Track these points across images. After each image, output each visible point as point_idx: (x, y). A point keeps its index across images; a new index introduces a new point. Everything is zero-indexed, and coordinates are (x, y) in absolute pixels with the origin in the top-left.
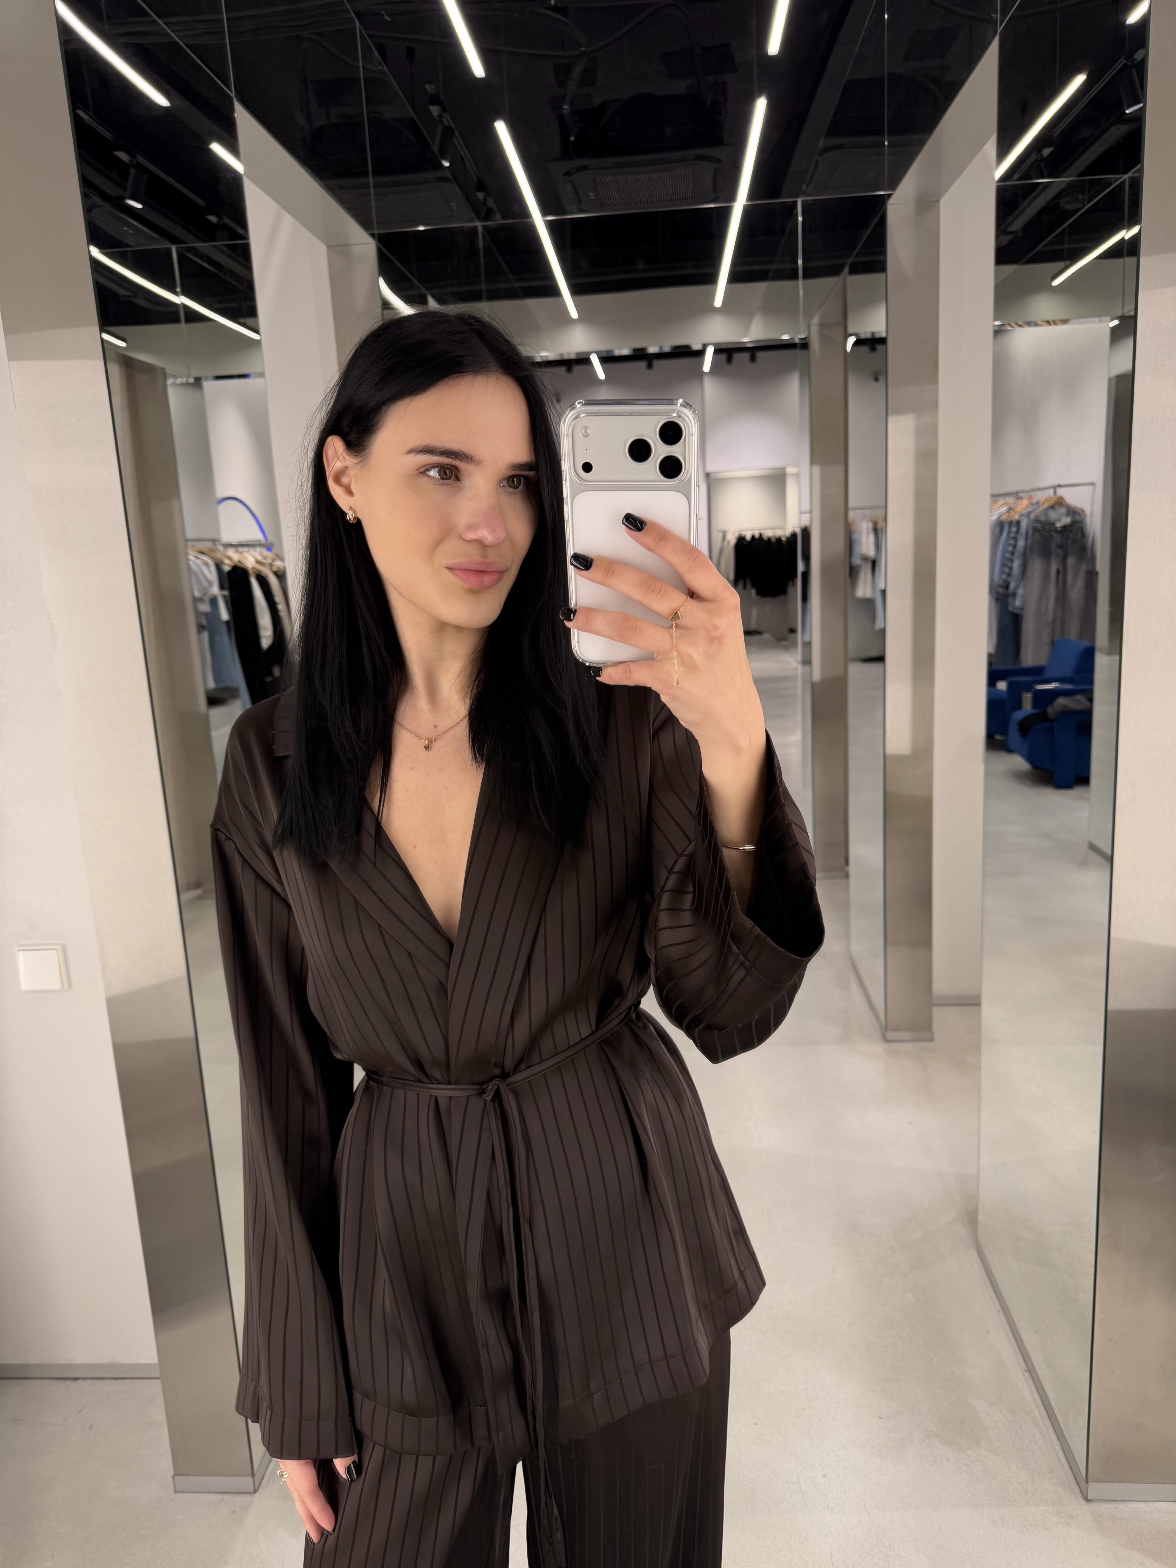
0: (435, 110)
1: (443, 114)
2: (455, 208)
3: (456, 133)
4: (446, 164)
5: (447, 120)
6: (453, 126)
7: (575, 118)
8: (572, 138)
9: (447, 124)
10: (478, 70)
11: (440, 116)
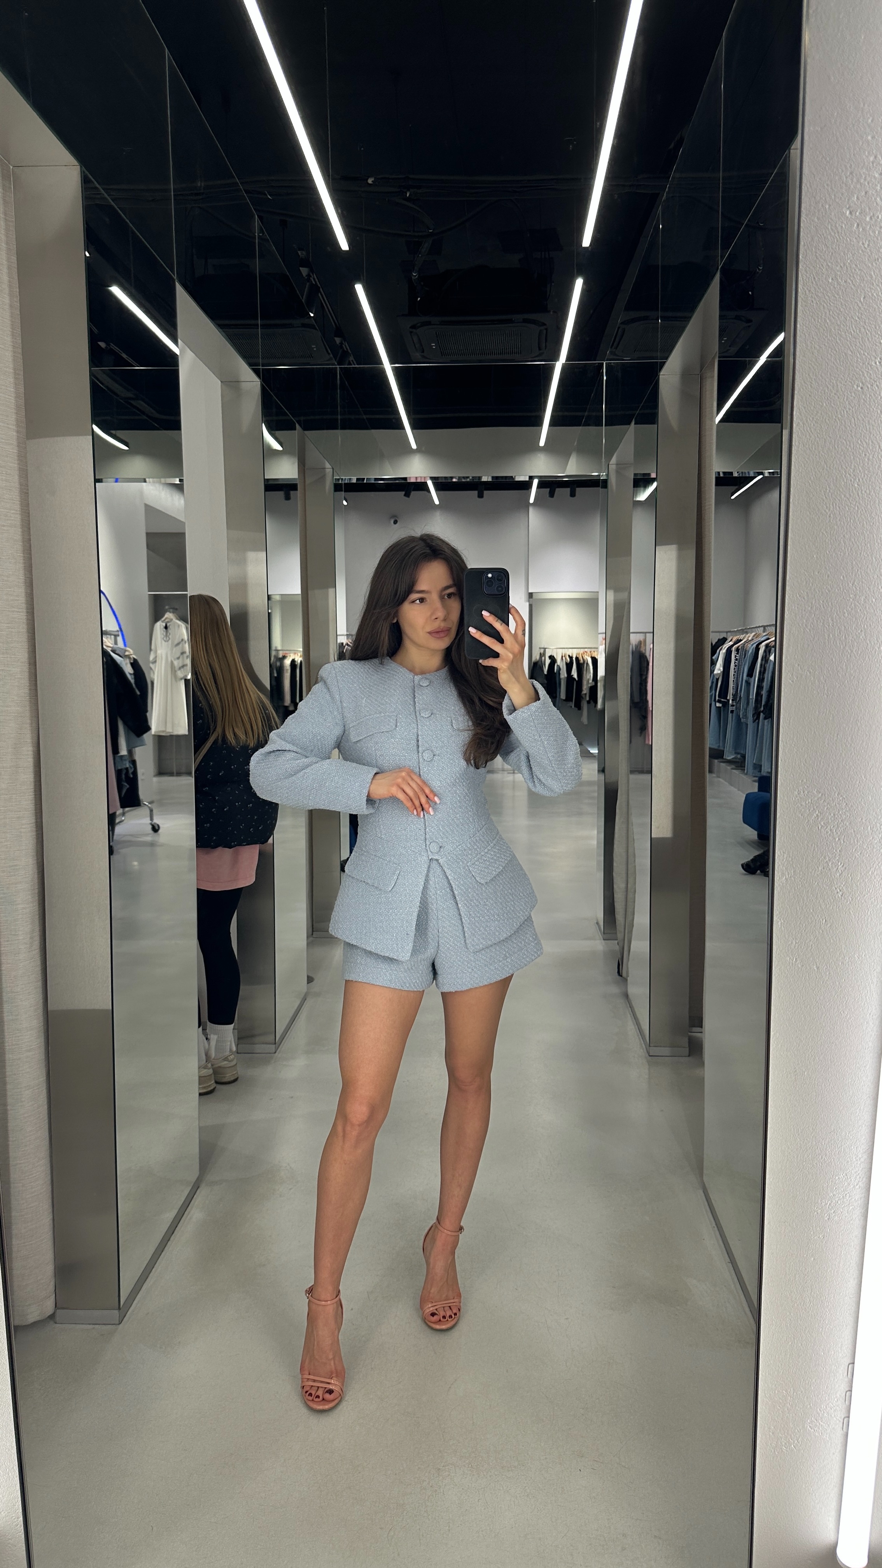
0: (304, 271)
1: (312, 275)
2: (315, 349)
3: (321, 289)
4: (312, 315)
5: (314, 279)
6: (319, 285)
7: (422, 283)
8: (419, 299)
9: (314, 283)
10: (344, 245)
11: (309, 276)
